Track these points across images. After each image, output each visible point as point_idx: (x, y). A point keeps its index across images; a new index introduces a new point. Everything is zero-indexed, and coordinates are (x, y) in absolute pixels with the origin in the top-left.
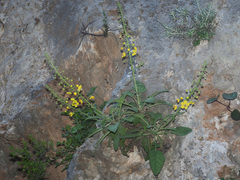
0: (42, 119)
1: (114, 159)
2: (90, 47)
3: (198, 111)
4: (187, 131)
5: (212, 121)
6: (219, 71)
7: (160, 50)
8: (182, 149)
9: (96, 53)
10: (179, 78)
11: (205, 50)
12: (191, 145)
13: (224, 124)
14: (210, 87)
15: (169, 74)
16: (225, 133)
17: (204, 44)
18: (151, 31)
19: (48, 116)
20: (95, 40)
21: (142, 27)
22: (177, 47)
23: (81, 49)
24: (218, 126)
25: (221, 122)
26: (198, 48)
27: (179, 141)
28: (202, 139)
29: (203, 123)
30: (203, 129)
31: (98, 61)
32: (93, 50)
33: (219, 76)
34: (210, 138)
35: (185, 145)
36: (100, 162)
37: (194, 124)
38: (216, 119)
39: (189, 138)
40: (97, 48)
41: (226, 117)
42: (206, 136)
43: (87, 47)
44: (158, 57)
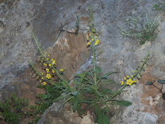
0: (22, 91)
1: (71, 120)
2: (64, 41)
3: (138, 90)
4: (129, 104)
5: (147, 99)
6: (157, 63)
7: (115, 46)
8: (123, 116)
9: (68, 46)
10: (127, 66)
11: (148, 48)
12: (130, 114)
13: (157, 102)
14: (149, 75)
15: (120, 62)
16: (156, 109)
17: (148, 44)
18: (110, 32)
19: (27, 89)
20: (68, 37)
21: (104, 29)
22: (127, 45)
23: (57, 42)
24: (151, 103)
25: (154, 101)
26: (143, 47)
27: (121, 110)
28: (139, 111)
29: (141, 99)
30: (140, 104)
31: (69, 52)
32: (66, 43)
33: (156, 67)
34: (145, 111)
35: (125, 113)
36: (61, 121)
37: (134, 99)
38: (151, 98)
39: (129, 108)
40: (69, 42)
41: (158, 97)
42: (142, 108)
43: (62, 42)
44: (113, 50)
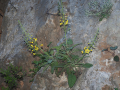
0: (27, 58)
1: (53, 79)
3: (98, 55)
4: (91, 66)
5: (104, 61)
6: (110, 35)
7: (82, 23)
8: (87, 75)
9: (54, 24)
10: (90, 38)
11: (105, 23)
12: (92, 73)
13: (111, 63)
14: (105, 43)
15: (85, 35)
16: (111, 68)
17: (105, 20)
18: (80, 13)
20: (54, 18)
21: (76, 11)
22: (91, 21)
23: (47, 22)
24: (107, 64)
25: (109, 62)
26: (101, 23)
27: (86, 71)
28: (97, 70)
29: (100, 62)
30: (99, 65)
31: (55, 28)
32: (52, 22)
33: (110, 38)
34: (102, 70)
35: (88, 73)
36: (47, 80)
37: (95, 62)
38: (107, 60)
39: (91, 69)
40: (55, 22)
41: (112, 60)
42: (100, 69)
43: (50, 21)
44: (81, 26)
